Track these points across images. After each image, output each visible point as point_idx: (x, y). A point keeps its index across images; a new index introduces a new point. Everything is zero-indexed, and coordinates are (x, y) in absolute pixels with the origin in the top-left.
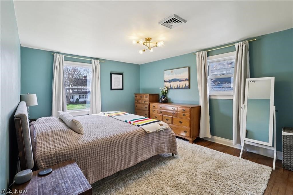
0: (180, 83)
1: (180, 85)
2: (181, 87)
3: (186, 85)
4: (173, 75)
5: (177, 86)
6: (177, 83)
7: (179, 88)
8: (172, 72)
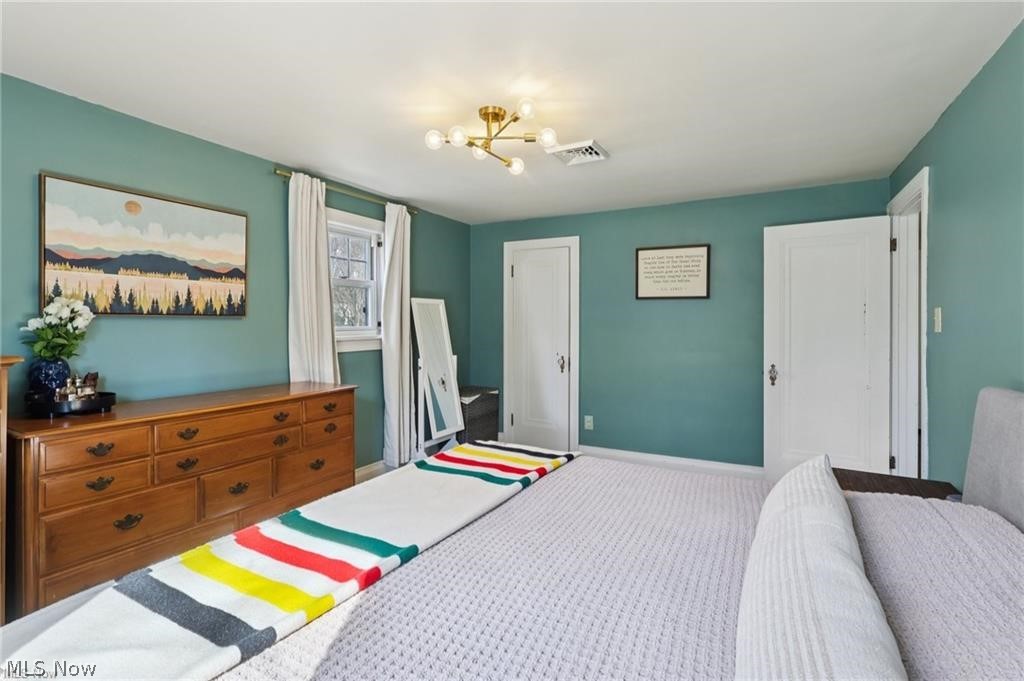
0: (192, 282)
1: (194, 298)
2: (200, 307)
3: (230, 299)
4: (143, 228)
5: (173, 297)
6: (179, 285)
7: (184, 310)
8: (131, 207)
